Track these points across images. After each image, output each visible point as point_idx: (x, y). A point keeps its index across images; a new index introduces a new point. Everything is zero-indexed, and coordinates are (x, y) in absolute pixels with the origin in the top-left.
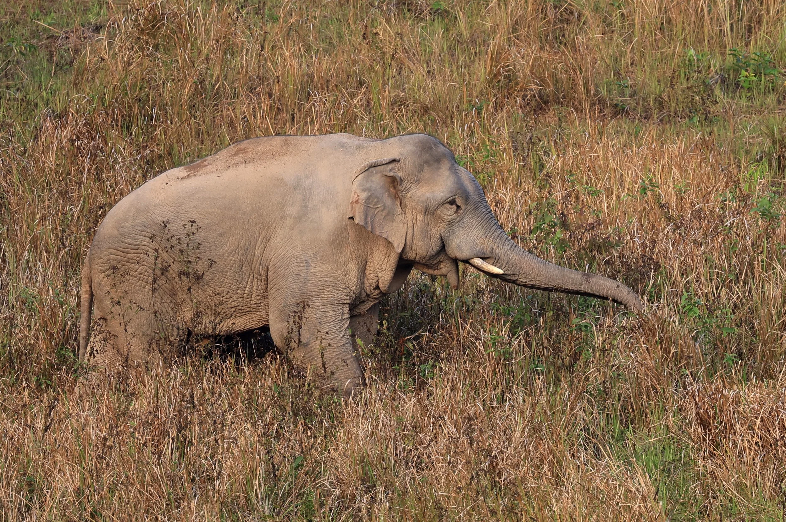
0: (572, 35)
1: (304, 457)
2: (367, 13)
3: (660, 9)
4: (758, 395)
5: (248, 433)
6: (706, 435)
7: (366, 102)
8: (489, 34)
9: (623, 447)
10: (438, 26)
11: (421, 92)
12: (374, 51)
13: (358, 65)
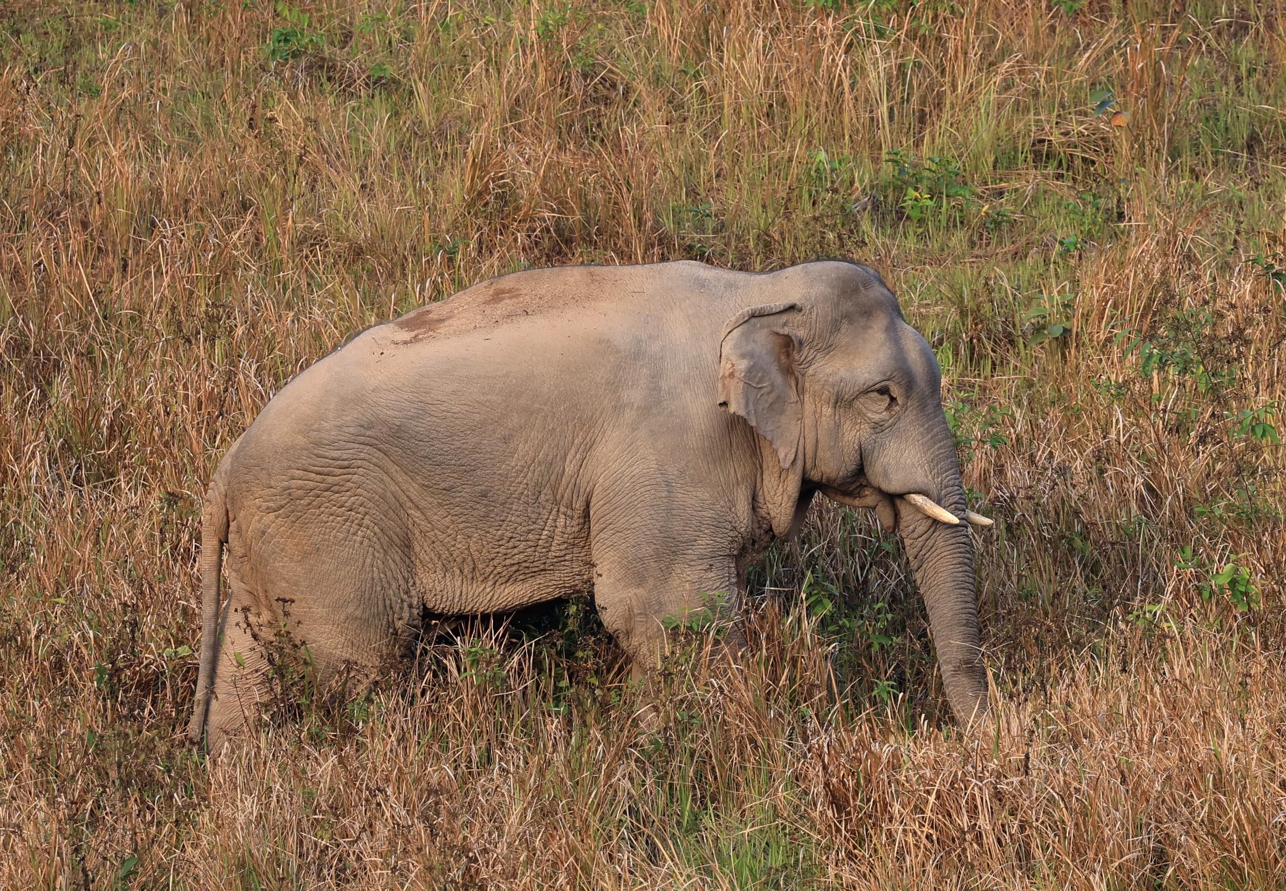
0: (614, 125)
1: (140, 859)
2: (256, 83)
3: (767, 79)
4: (932, 754)
5: (41, 815)
6: (840, 822)
7: (253, 239)
8: (470, 122)
9: (698, 842)
10: (381, 107)
11: (351, 221)
12: (267, 149)
13: (240, 174)
